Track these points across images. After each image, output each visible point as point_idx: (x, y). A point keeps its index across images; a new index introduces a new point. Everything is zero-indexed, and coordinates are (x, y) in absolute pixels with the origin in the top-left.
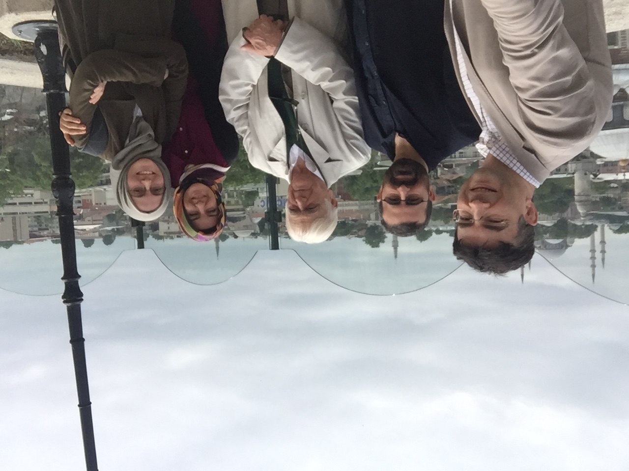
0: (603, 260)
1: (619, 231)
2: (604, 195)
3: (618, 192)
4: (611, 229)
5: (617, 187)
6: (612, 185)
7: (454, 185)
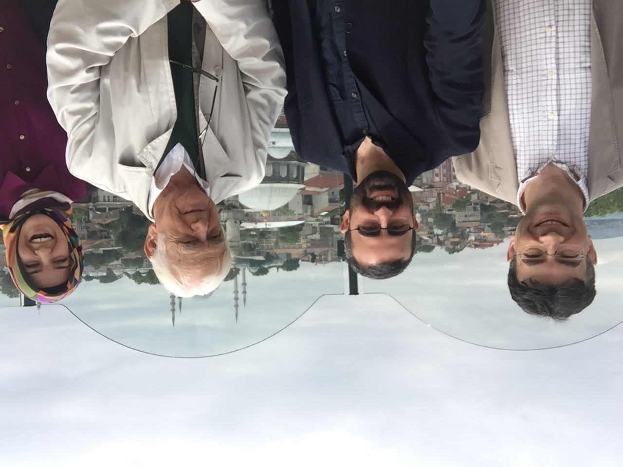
0: (245, 300)
1: (257, 274)
2: (245, 242)
3: (256, 239)
4: (250, 272)
5: (256, 235)
6: (253, 233)
7: (107, 229)
